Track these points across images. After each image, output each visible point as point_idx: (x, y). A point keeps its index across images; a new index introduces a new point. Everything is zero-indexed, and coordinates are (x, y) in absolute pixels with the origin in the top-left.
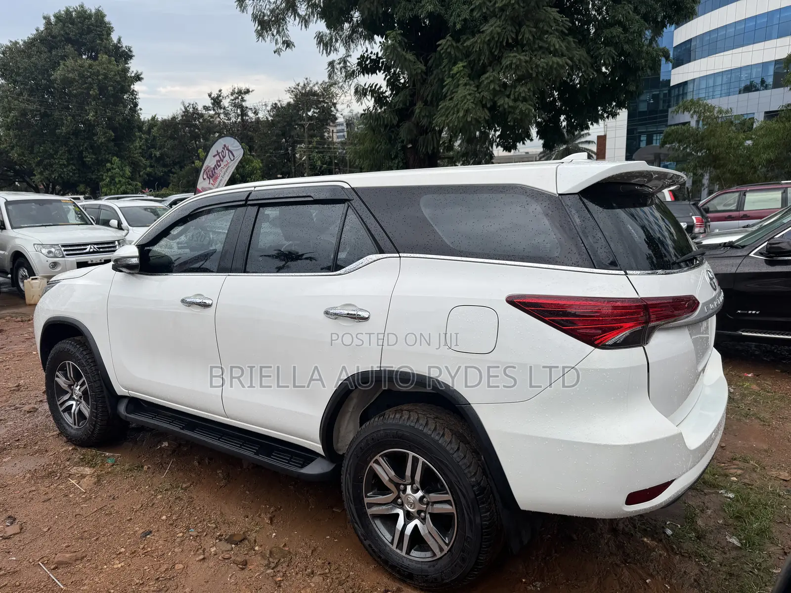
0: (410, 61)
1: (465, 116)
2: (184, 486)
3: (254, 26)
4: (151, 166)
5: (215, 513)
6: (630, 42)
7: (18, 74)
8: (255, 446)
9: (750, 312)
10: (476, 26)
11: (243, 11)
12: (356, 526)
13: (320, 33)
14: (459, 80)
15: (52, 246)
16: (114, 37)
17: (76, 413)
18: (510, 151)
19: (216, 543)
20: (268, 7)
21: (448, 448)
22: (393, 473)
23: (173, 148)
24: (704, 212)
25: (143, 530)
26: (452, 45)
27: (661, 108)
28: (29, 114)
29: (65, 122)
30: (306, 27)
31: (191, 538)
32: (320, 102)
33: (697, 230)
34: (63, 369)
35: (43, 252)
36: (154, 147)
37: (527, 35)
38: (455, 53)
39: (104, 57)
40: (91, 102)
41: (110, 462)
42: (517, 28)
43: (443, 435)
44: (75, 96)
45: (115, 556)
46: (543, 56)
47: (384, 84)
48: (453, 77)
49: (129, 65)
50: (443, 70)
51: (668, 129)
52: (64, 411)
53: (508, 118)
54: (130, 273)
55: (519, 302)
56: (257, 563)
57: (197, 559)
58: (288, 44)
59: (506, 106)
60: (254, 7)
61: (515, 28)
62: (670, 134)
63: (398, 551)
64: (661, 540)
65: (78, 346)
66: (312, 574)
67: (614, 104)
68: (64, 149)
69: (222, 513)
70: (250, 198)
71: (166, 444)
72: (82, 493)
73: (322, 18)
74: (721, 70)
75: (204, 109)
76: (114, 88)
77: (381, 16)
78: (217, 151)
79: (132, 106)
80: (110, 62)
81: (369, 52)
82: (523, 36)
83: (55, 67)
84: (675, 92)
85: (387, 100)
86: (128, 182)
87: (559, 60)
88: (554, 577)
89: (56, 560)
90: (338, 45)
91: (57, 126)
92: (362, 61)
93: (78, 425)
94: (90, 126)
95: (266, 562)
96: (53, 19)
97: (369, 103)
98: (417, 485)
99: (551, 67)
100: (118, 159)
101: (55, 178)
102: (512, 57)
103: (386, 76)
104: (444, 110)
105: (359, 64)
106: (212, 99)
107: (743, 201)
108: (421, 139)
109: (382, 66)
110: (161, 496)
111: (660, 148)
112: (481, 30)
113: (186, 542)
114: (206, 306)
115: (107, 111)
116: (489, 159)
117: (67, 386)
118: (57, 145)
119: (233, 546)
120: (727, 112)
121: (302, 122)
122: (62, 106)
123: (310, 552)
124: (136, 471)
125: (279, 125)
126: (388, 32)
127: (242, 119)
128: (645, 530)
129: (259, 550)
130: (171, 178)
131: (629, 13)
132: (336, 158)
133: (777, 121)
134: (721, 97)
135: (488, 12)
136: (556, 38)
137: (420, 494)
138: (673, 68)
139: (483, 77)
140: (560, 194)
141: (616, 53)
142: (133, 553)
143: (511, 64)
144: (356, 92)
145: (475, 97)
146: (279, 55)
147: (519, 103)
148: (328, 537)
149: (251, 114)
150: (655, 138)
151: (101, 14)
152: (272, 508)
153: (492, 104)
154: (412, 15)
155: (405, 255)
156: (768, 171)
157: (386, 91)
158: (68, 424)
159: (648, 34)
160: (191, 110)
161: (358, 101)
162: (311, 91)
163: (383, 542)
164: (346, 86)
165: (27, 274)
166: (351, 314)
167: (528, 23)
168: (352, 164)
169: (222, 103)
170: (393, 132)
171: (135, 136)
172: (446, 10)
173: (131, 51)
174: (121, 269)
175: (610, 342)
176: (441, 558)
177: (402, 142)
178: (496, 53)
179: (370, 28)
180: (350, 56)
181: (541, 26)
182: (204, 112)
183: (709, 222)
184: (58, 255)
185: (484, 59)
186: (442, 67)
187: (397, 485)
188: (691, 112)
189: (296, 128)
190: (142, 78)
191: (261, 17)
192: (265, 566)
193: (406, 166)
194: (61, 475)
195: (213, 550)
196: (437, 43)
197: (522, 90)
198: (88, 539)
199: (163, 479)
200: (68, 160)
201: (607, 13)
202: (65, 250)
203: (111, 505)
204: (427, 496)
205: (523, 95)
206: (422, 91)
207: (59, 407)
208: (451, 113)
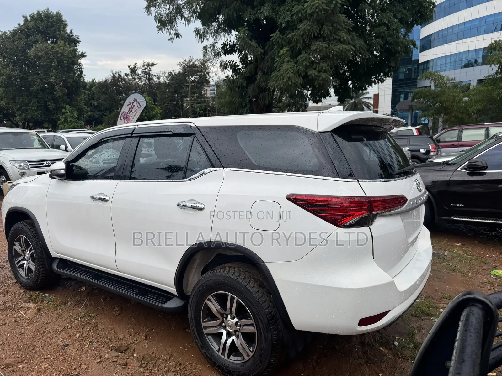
0: (253, 46)
1: (287, 81)
2: (93, 315)
3: (156, 24)
4: (91, 111)
5: (111, 333)
6: (391, 36)
7: (6, 53)
8: (136, 290)
9: (458, 205)
10: (295, 25)
11: (149, 14)
12: (197, 340)
13: (197, 29)
14: (284, 59)
15: (22, 161)
16: (68, 30)
17: (26, 269)
18: (317, 103)
19: (109, 351)
20: (165, 11)
21: (252, 291)
22: (219, 307)
23: (105, 100)
24: (437, 142)
25: (63, 344)
26: (279, 37)
27: (413, 77)
28: (13, 77)
29: (36, 83)
30: (188, 24)
31: (94, 348)
32: (199, 72)
33: (432, 153)
34: (19, 241)
35: (15, 165)
36: (93, 99)
37: (326, 31)
38: (281, 41)
39: (61, 42)
40: (52, 70)
41: (47, 300)
42: (320, 26)
43: (249, 282)
44: (43, 66)
45: (43, 360)
46: (336, 44)
47: (238, 61)
48: (280, 57)
49: (78, 47)
50: (274, 52)
51: (416, 90)
52: (19, 267)
53: (314, 83)
54: (60, 179)
55: (294, 199)
56: (134, 365)
57: (96, 362)
58: (178, 35)
59: (314, 75)
60: (156, 12)
61: (319, 26)
62: (417, 94)
63: (222, 356)
64: (391, 349)
65: (28, 226)
66: (169, 371)
67: (382, 74)
68: (34, 100)
69: (115, 332)
70: (134, 133)
71: (84, 288)
72: (27, 320)
73: (199, 19)
74: (450, 54)
75: (125, 75)
76: (68, 61)
77: (235, 18)
78: (130, 102)
79: (79, 73)
80: (65, 45)
81: (229, 40)
82: (324, 32)
83: (30, 48)
84: (421, 68)
85: (240, 71)
86: (76, 121)
87: (346, 47)
88: (322, 372)
89: (5, 363)
90: (208, 36)
91: (30, 86)
92: (224, 46)
93: (28, 277)
94: (52, 85)
95: (140, 364)
96: (29, 18)
97: (229, 72)
98: (234, 314)
99: (342, 51)
100: (70, 107)
101: (29, 119)
102: (318, 45)
103: (239, 55)
104: (274, 77)
105: (222, 48)
106: (130, 69)
107: (461, 135)
108: (261, 96)
109: (237, 49)
110: (77, 322)
111: (411, 102)
112: (298, 28)
113: (90, 351)
114: (105, 200)
115: (63, 76)
116: (304, 108)
117: (21, 251)
118: (30, 98)
119: (120, 353)
120: (452, 80)
121: (187, 84)
122: (33, 73)
123: (169, 357)
124: (63, 306)
125: (173, 86)
126: (240, 28)
127: (149, 82)
128: (382, 342)
129: (136, 356)
130: (104, 119)
131: (390, 18)
132: (209, 106)
133: (483, 86)
134: (450, 70)
135: (302, 17)
136: (345, 33)
137: (236, 320)
138: (420, 52)
139: (299, 57)
140: (319, 132)
141: (383, 43)
142: (55, 358)
143: (317, 49)
144: (221, 65)
145: (294, 69)
146: (172, 41)
147: (321, 73)
148: (181, 348)
149: (155, 79)
150: (409, 95)
151: (60, 15)
152: (147, 329)
153: (304, 74)
154: (255, 18)
155: (227, 169)
156: (478, 117)
157: (239, 65)
158: (21, 276)
159: (403, 31)
160: (117, 76)
161: (222, 71)
162: (193, 64)
163: (214, 351)
164: (214, 62)
165: (5, 180)
166: (193, 206)
167: (327, 24)
168: (219, 110)
169: (137, 72)
170: (243, 91)
171: (80, 91)
172: (276, 15)
173: (79, 39)
174: (54, 177)
175: (348, 224)
176: (248, 360)
177: (249, 97)
178: (307, 42)
179: (229, 26)
180: (217, 43)
181: (335, 26)
182: (125, 77)
183: (439, 148)
184: (25, 168)
185: (300, 46)
186: (274, 50)
187: (222, 315)
188: (430, 80)
189: (183, 88)
190: (86, 56)
191: (161, 18)
192: (139, 366)
193: (252, 112)
194: (14, 309)
195: (106, 356)
196: (271, 36)
197: (324, 65)
198: (27, 349)
199: (80, 311)
200: (38, 107)
201: (377, 18)
202: (30, 165)
203: (44, 328)
204: (239, 321)
205: (324, 68)
206: (261, 66)
207: (16, 264)
208: (279, 79)
